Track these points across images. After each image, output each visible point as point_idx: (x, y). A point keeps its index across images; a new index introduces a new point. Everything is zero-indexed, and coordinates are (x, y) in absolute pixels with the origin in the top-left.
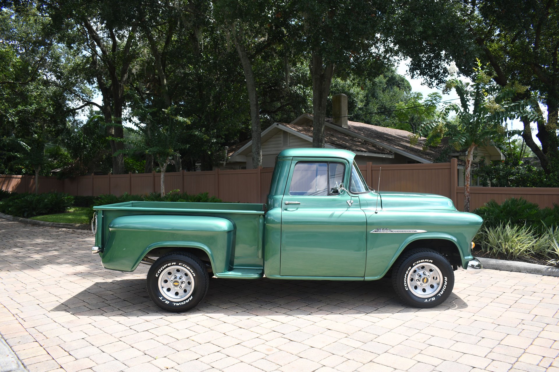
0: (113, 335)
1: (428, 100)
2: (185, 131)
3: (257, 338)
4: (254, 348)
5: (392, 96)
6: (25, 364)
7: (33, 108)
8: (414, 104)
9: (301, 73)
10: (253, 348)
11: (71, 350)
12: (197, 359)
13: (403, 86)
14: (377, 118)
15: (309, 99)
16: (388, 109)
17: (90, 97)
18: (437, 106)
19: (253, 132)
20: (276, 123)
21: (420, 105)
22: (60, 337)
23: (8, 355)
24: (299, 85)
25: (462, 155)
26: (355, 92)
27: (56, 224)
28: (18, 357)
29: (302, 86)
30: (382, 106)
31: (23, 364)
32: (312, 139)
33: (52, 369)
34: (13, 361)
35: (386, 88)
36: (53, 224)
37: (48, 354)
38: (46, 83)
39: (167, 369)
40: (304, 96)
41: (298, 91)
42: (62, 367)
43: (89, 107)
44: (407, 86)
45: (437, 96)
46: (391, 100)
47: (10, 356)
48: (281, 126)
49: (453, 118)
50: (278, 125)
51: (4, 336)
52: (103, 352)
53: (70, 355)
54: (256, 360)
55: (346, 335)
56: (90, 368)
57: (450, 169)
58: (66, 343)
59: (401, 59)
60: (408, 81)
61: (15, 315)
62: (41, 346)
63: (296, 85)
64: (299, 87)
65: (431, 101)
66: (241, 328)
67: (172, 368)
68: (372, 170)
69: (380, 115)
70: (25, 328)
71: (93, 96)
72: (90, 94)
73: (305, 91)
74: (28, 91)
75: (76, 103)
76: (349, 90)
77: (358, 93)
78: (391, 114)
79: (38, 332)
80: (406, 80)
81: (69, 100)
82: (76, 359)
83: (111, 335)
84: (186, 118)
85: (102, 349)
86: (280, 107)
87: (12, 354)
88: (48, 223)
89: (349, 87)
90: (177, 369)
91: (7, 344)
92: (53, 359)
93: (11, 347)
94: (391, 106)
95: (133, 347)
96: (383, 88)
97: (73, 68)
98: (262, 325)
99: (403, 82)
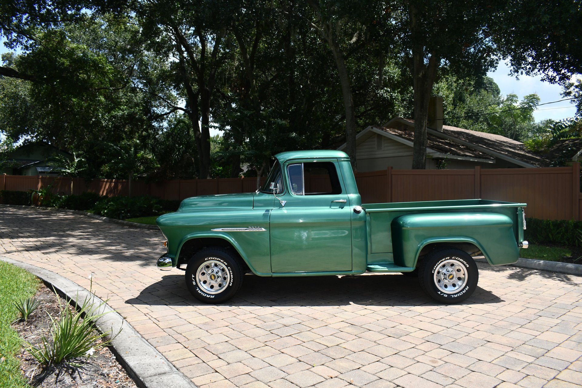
0: (256, 338)
1: (525, 103)
2: (281, 134)
3: (413, 348)
4: (417, 359)
5: (479, 100)
6: (178, 366)
7: (125, 113)
8: (509, 107)
9: (388, 76)
10: (415, 359)
11: (218, 353)
12: (358, 369)
13: (491, 89)
14: (465, 122)
15: (396, 103)
16: (476, 113)
17: (175, 104)
18: (534, 109)
19: (348, 135)
20: (370, 127)
21: (514, 108)
22: (202, 338)
23: (156, 356)
24: (385, 88)
25: (567, 160)
26: (444, 95)
27: (152, 226)
28: (167, 359)
29: (389, 89)
30: (470, 110)
31: (174, 366)
32: (413, 143)
33: (207, 373)
34: (163, 363)
35: (473, 91)
36: (150, 226)
37: (196, 356)
38: (134, 90)
39: (332, 378)
40: (391, 100)
41: (385, 95)
42: (217, 372)
43: (174, 113)
44: (495, 89)
45: (535, 98)
46: (479, 104)
47: (158, 356)
48: (376, 130)
49: (542, 123)
50: (372, 128)
51: (143, 336)
52: (254, 357)
53: (220, 358)
54: (424, 372)
55: (512, 349)
56: (247, 374)
57: (572, 173)
58: (211, 346)
59: (500, 59)
60: (496, 84)
61: (147, 315)
62: (186, 348)
63: (382, 89)
64: (385, 90)
65: (528, 103)
66: (390, 336)
67: (336, 377)
68: (480, 175)
69: (468, 120)
70: (162, 328)
71: (178, 102)
72: (174, 100)
73: (392, 95)
74: (118, 98)
75: (161, 109)
76: (438, 93)
77: (447, 97)
78: (479, 118)
79: (177, 333)
80: (494, 83)
81: (155, 106)
82: (229, 364)
83: (255, 339)
84: (284, 120)
85: (251, 354)
86: (364, 112)
87: (160, 356)
88: (145, 225)
89: (437, 90)
90: (343, 379)
91: (150, 345)
92: (204, 362)
93: (155, 348)
94: (479, 110)
95: (283, 353)
96: (470, 91)
97: (160, 75)
98: (411, 334)
99: (491, 85)
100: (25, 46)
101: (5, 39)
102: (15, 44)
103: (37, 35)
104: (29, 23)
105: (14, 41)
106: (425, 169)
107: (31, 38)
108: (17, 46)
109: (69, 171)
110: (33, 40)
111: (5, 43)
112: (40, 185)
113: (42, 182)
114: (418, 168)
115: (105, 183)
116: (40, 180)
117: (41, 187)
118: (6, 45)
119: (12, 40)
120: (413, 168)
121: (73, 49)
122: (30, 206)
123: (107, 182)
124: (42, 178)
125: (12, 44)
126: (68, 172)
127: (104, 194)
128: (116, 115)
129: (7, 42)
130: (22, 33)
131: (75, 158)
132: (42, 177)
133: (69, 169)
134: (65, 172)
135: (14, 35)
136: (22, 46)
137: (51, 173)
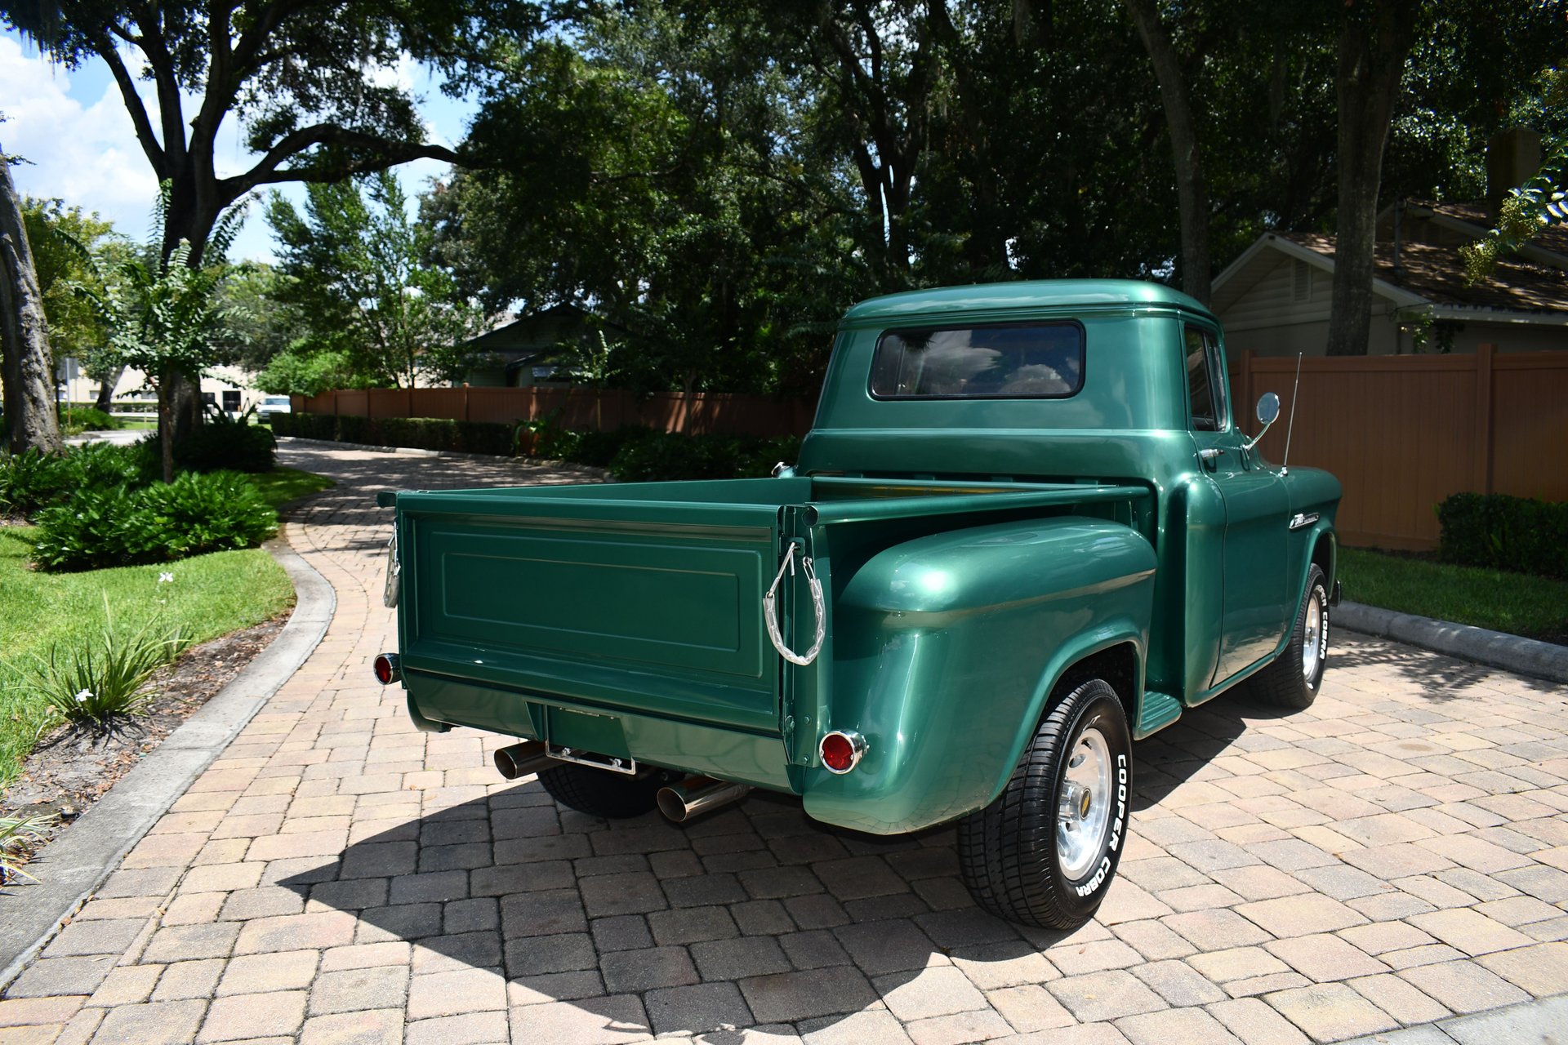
20: (1266, 235)
29: (1430, 113)
48: (1282, 244)
73: (1440, 128)
100: (485, 87)
101: (441, 77)
102: (463, 85)
103: (509, 60)
104: (486, 33)
105: (462, 79)
106: (1365, 353)
107: (497, 69)
108: (469, 91)
109: (590, 375)
110: (501, 70)
111: (442, 87)
112: (533, 408)
113: (539, 402)
114: (1340, 353)
115: (678, 402)
116: (534, 396)
117: (539, 414)
118: (446, 91)
119: (457, 78)
120: (1329, 353)
121: (592, 82)
122: (514, 457)
123: (682, 399)
124: (539, 393)
125: (458, 86)
126: (587, 378)
127: (679, 429)
128: (677, 236)
129: (447, 85)
130: (475, 60)
131: (604, 343)
132: (538, 390)
133: (590, 370)
134: (581, 378)
135: (460, 66)
136: (479, 89)
137: (553, 379)
